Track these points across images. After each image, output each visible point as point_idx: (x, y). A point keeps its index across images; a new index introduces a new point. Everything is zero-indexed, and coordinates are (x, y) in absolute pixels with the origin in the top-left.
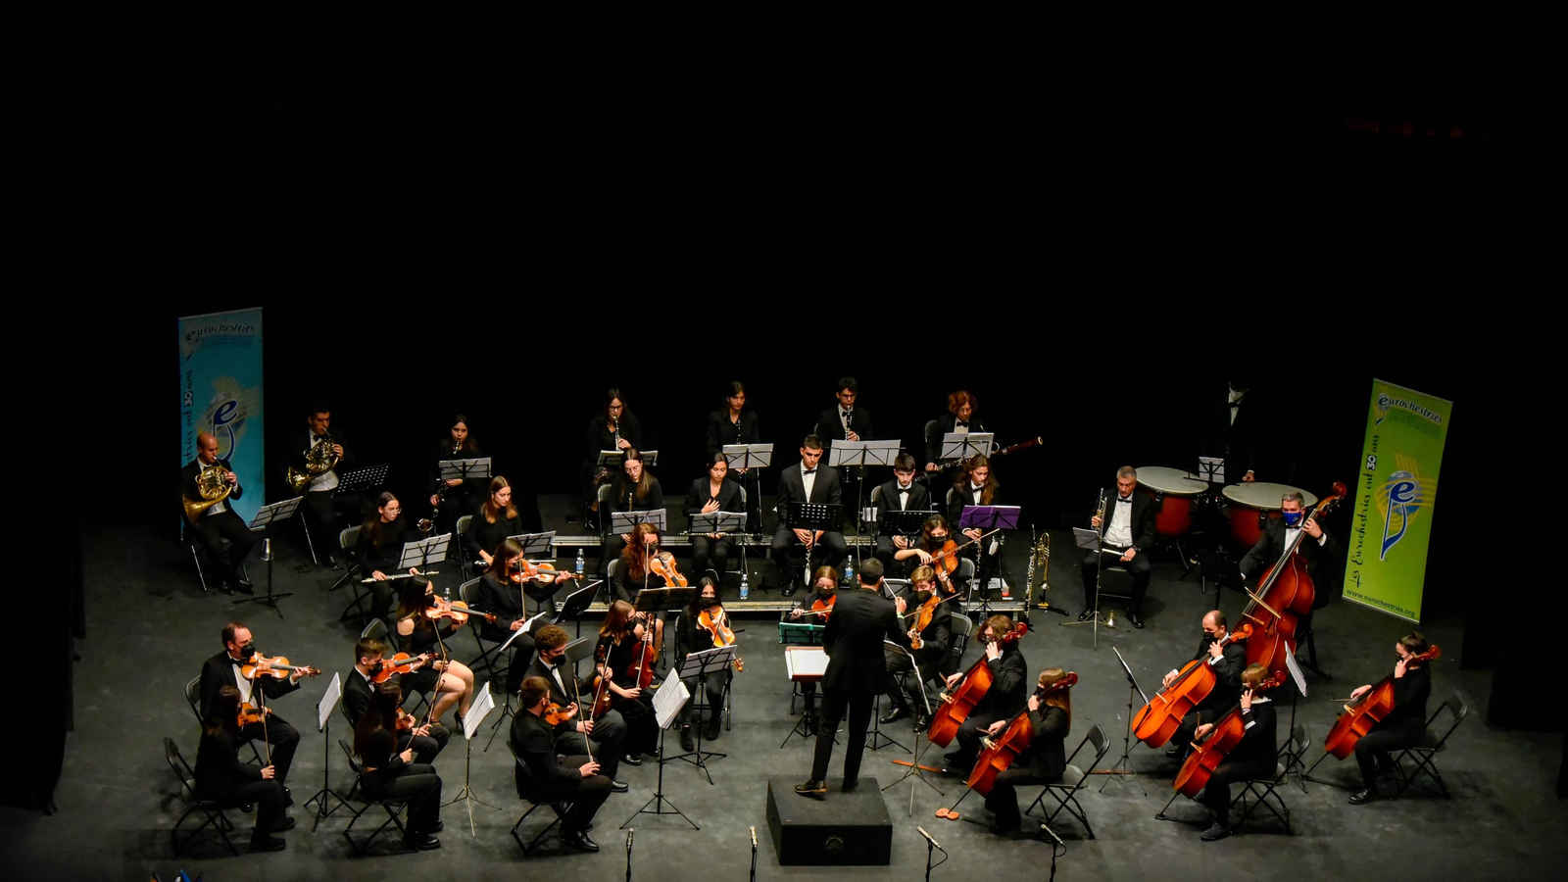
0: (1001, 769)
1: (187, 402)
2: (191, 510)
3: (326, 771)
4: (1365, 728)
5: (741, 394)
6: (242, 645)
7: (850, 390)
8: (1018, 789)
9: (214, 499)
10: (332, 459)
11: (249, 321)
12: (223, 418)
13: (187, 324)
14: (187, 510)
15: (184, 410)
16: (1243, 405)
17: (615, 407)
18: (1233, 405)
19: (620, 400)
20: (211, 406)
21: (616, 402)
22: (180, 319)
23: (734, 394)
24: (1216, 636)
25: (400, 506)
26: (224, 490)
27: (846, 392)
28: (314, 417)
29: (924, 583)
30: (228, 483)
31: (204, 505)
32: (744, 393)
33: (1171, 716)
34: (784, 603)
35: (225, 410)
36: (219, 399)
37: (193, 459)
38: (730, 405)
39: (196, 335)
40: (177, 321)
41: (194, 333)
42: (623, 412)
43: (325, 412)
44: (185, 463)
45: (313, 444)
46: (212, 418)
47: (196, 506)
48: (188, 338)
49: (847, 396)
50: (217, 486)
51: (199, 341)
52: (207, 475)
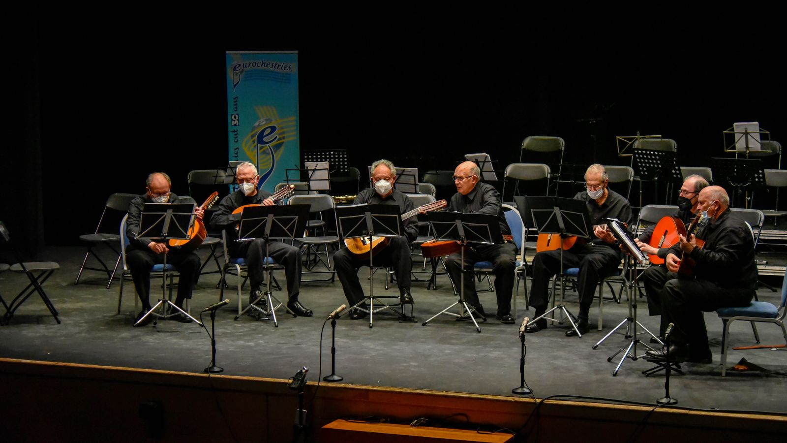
1: (234, 123)
12: (265, 140)
13: (234, 57)
15: (231, 128)
20: (254, 128)
22: (227, 52)
35: (266, 133)
36: (261, 123)
39: (241, 67)
40: (225, 55)
41: (240, 65)
46: (256, 138)
48: (235, 69)
51: (244, 72)
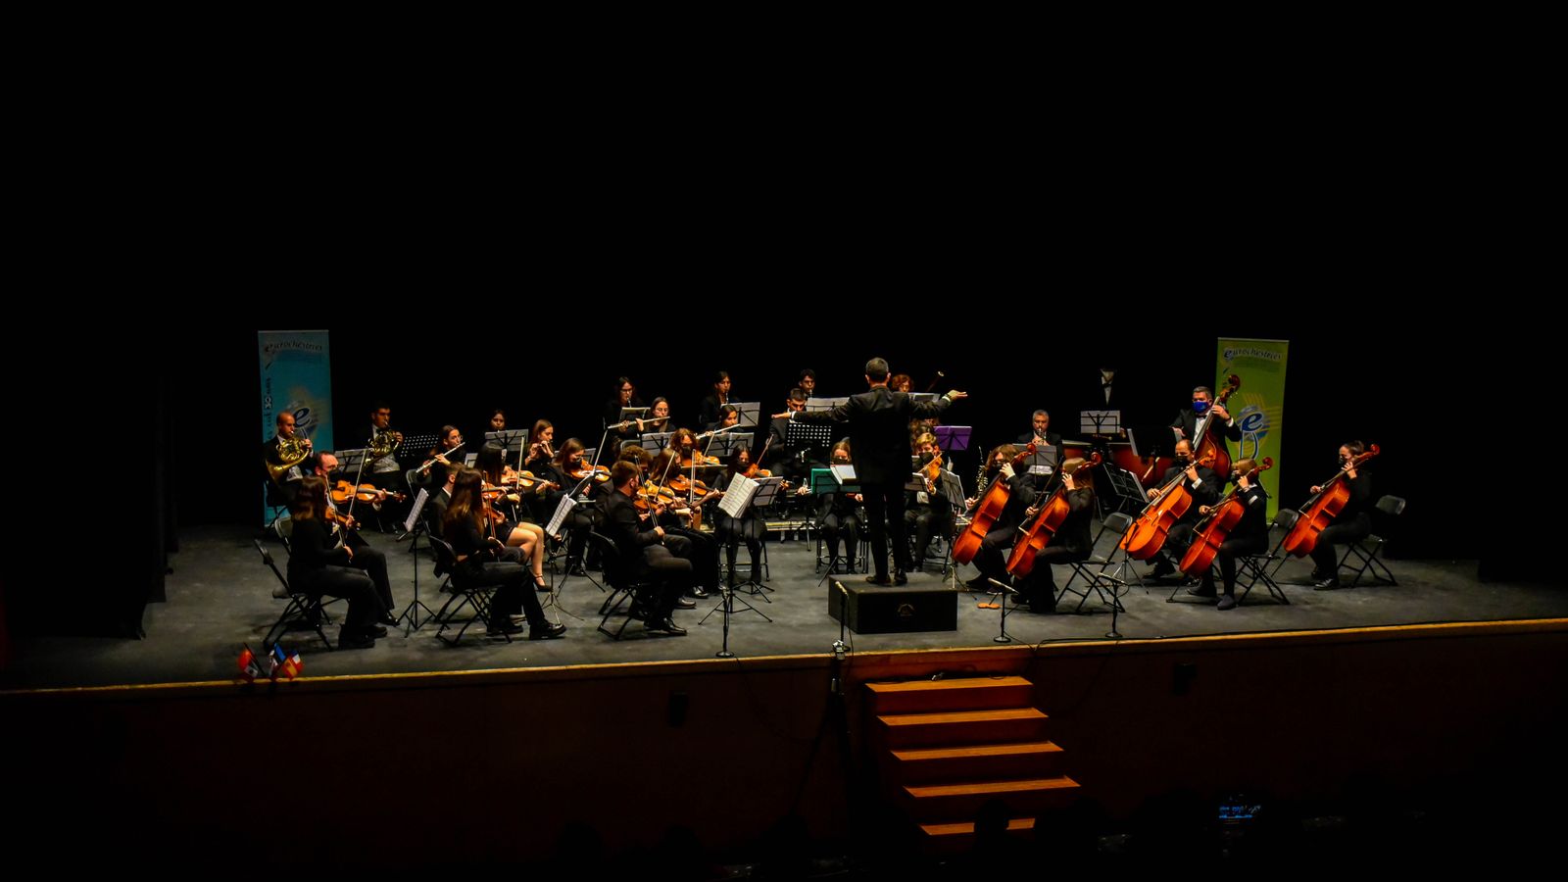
0: (1040, 549)
1: (267, 406)
2: (275, 472)
3: (416, 582)
4: (1322, 524)
5: (727, 379)
6: (329, 470)
7: (810, 377)
8: (1055, 569)
9: (292, 462)
10: (393, 444)
11: (317, 340)
13: (267, 338)
14: (271, 473)
15: (264, 412)
16: (1115, 383)
17: (626, 390)
18: (1106, 385)
19: (631, 384)
21: (627, 385)
22: (259, 332)
23: (720, 380)
24: (1189, 459)
25: (461, 433)
26: (301, 455)
27: (807, 378)
28: (377, 412)
29: (928, 446)
30: (305, 448)
31: (285, 467)
32: (730, 378)
33: (1159, 529)
34: (783, 523)
37: (274, 436)
38: (719, 390)
39: (273, 348)
41: (271, 345)
42: (633, 394)
43: (386, 408)
44: (266, 439)
45: (376, 436)
47: (279, 469)
48: (266, 350)
49: (808, 382)
50: (295, 451)
51: (276, 354)
52: (284, 444)
